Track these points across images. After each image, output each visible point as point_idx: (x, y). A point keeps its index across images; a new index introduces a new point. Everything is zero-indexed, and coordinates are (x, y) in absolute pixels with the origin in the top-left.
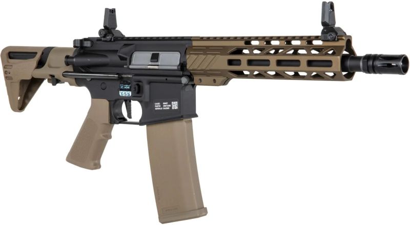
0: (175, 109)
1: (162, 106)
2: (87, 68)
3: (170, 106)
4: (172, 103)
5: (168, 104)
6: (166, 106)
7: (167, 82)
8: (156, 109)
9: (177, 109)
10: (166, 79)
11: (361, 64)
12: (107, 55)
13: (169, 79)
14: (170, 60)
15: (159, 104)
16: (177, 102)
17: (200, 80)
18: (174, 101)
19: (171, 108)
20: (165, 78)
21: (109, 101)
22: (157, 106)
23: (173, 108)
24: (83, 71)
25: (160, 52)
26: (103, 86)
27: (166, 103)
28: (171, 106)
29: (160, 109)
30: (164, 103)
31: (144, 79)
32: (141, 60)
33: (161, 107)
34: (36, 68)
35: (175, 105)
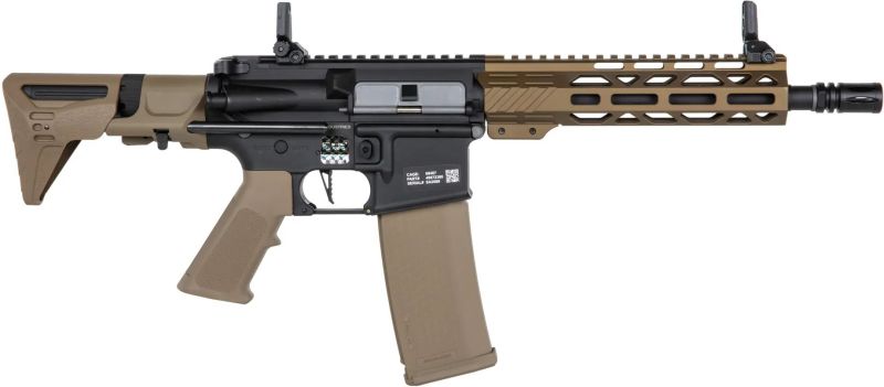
0: (452, 184)
1: (423, 177)
2: (240, 115)
3: (441, 177)
4: (447, 171)
5: (437, 174)
6: (432, 178)
7: (437, 135)
8: (409, 184)
9: (458, 183)
10: (437, 131)
11: (815, 98)
12: (292, 89)
13: (441, 129)
14: (446, 97)
15: (416, 174)
16: (457, 171)
17: (503, 130)
18: (450, 168)
19: (443, 180)
20: (433, 129)
21: (292, 174)
22: (413, 179)
23: (448, 181)
24: (232, 120)
25: (417, 84)
26: (281, 146)
27: (433, 173)
28: (445, 176)
29: (418, 183)
30: (427, 173)
31: (386, 132)
32: (373, 97)
33: (420, 181)
34: (114, 118)
35: (452, 176)
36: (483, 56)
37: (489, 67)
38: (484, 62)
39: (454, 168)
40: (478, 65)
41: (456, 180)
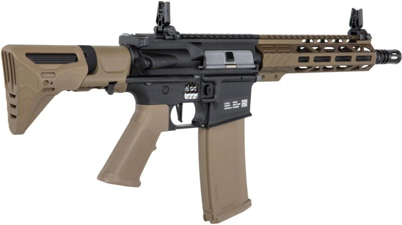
0: (244, 108)
1: (231, 105)
3: (239, 104)
4: (242, 101)
5: (238, 103)
6: (236, 105)
7: (241, 81)
8: (225, 109)
9: (246, 107)
10: (241, 78)
11: (380, 57)
13: (244, 77)
14: (244, 59)
15: (229, 103)
16: (246, 100)
17: (264, 76)
19: (240, 106)
20: (239, 77)
22: (227, 106)
23: (242, 106)
25: (233, 51)
26: (166, 90)
27: (236, 102)
28: (241, 104)
29: (229, 108)
30: (234, 102)
32: (215, 59)
33: (230, 107)
34: (87, 75)
35: (244, 103)
36: (258, 36)
37: (261, 42)
38: (259, 38)
39: (245, 99)
40: (255, 40)
41: (246, 106)
